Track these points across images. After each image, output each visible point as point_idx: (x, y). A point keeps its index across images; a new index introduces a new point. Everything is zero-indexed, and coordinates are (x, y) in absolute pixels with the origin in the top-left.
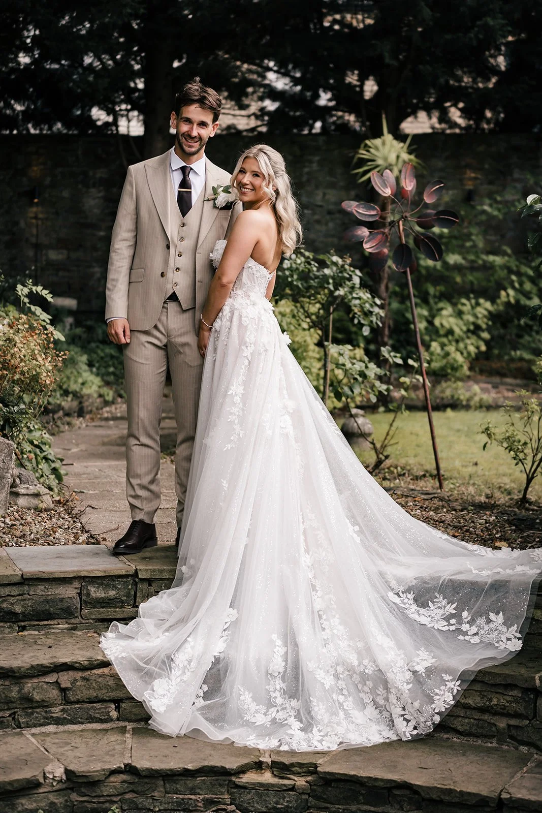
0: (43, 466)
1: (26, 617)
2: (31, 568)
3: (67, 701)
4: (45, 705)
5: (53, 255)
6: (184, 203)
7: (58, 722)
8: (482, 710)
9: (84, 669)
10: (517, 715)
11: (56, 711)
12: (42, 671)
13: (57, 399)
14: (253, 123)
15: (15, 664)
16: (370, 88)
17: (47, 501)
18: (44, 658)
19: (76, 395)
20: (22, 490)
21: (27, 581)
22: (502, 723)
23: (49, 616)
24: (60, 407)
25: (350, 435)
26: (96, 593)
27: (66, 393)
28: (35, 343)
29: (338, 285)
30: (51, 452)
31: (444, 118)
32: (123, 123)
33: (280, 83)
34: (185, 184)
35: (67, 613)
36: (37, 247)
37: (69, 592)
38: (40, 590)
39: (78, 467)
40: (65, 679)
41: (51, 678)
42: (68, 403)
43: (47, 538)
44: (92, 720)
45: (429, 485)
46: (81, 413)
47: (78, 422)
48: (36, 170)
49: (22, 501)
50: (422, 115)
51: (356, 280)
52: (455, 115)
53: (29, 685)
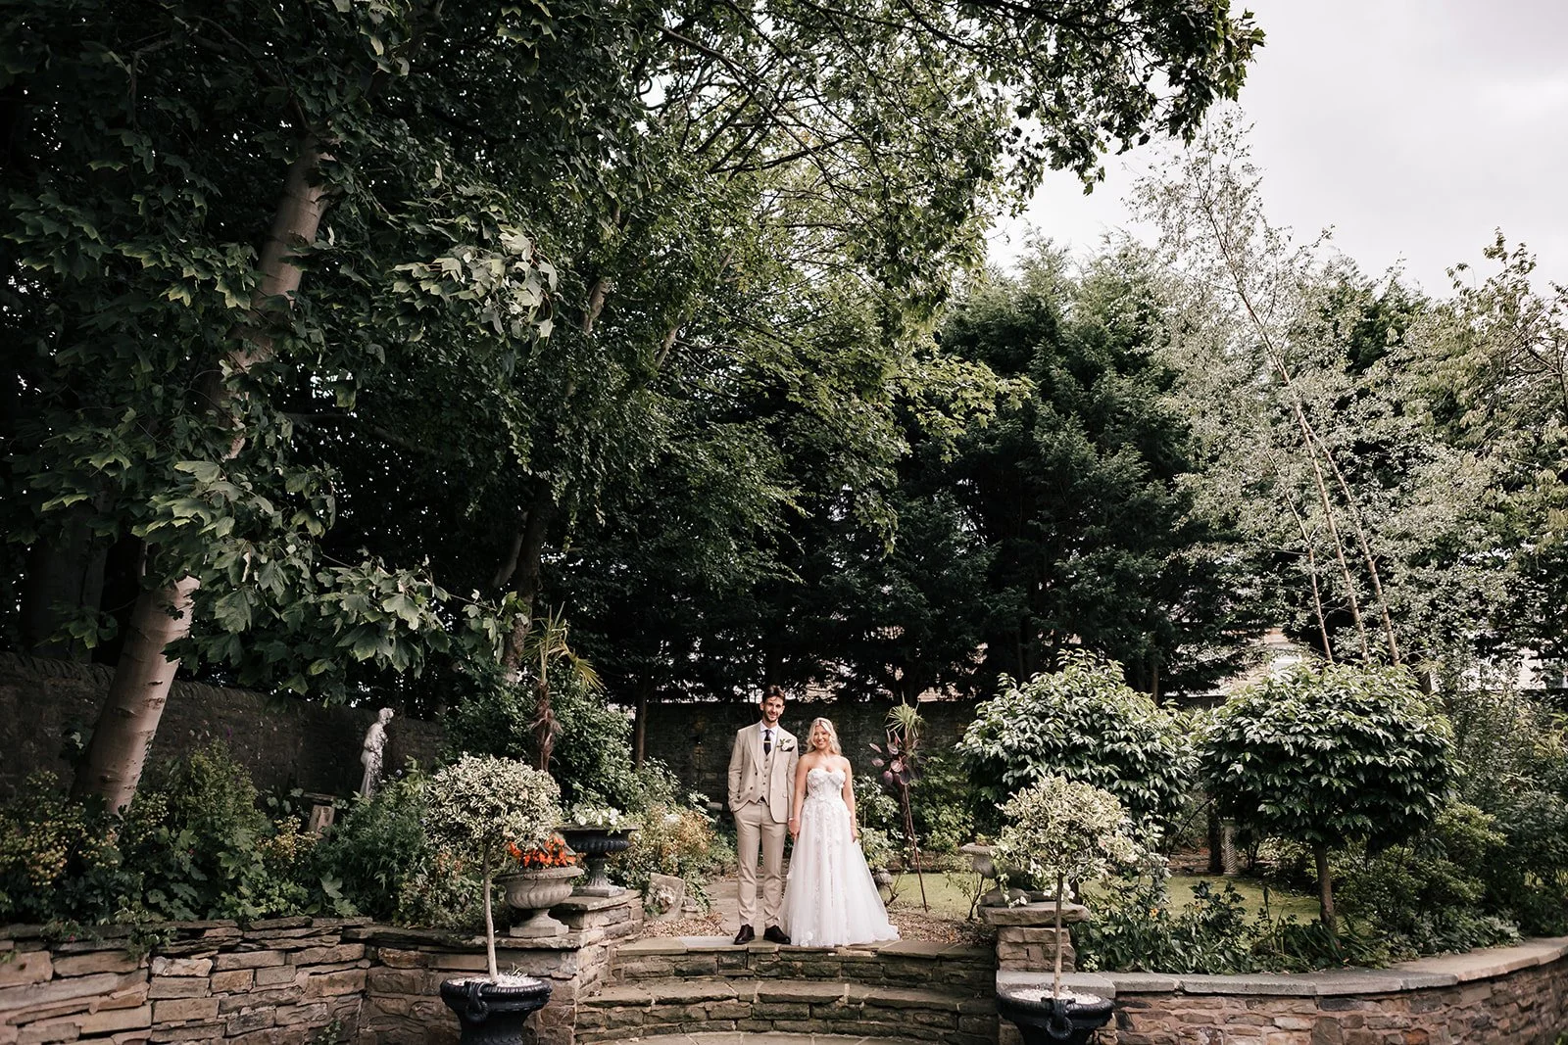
0: (700, 898)
1: (689, 973)
2: (692, 947)
3: (709, 1019)
4: (697, 1020)
5: (709, 776)
6: (767, 748)
7: (704, 1030)
8: (931, 1025)
9: (719, 1000)
10: (949, 1028)
11: (703, 1024)
12: (697, 1000)
13: (709, 864)
14: (830, 695)
15: (682, 996)
16: (899, 674)
17: (701, 916)
18: (698, 994)
19: (720, 862)
20: (687, 908)
21: (690, 953)
22: (941, 1032)
23: (700, 973)
24: (710, 869)
25: (879, 884)
26: (726, 960)
27: (714, 860)
28: (697, 826)
29: (869, 793)
30: (704, 890)
31: (945, 692)
32: (752, 695)
33: (845, 670)
34: (767, 739)
35: (711, 972)
36: (699, 771)
37: (711, 960)
38: (696, 958)
39: (719, 901)
40: (708, 1005)
41: (701, 1005)
42: (715, 867)
43: (702, 932)
44: (722, 1030)
45: (922, 911)
46: (723, 873)
47: (721, 878)
48: (700, 724)
49: (687, 915)
50: (932, 689)
51: (879, 791)
52: (952, 691)
53: (689, 1008)
